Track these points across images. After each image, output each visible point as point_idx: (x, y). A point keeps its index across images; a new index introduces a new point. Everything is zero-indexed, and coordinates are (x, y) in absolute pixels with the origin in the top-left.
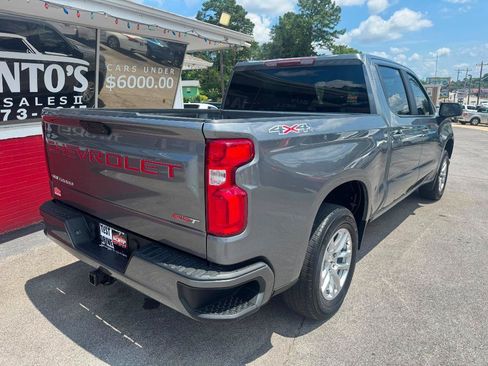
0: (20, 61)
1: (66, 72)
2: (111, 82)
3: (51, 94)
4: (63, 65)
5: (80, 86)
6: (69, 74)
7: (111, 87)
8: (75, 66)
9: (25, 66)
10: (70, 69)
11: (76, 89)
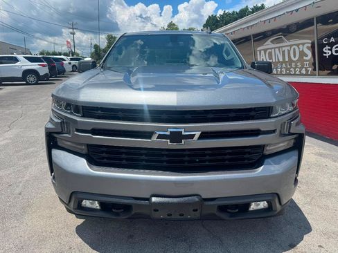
0: (282, 47)
1: (299, 48)
2: (327, 51)
3: (294, 61)
4: (298, 45)
5: (307, 56)
6: (301, 50)
7: (327, 55)
8: (303, 44)
9: (284, 49)
10: (301, 46)
11: (305, 58)
